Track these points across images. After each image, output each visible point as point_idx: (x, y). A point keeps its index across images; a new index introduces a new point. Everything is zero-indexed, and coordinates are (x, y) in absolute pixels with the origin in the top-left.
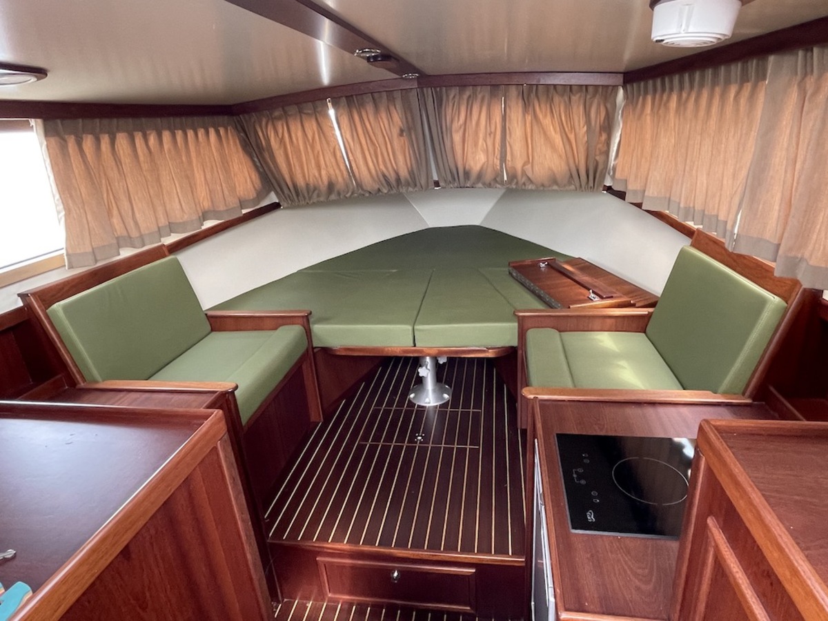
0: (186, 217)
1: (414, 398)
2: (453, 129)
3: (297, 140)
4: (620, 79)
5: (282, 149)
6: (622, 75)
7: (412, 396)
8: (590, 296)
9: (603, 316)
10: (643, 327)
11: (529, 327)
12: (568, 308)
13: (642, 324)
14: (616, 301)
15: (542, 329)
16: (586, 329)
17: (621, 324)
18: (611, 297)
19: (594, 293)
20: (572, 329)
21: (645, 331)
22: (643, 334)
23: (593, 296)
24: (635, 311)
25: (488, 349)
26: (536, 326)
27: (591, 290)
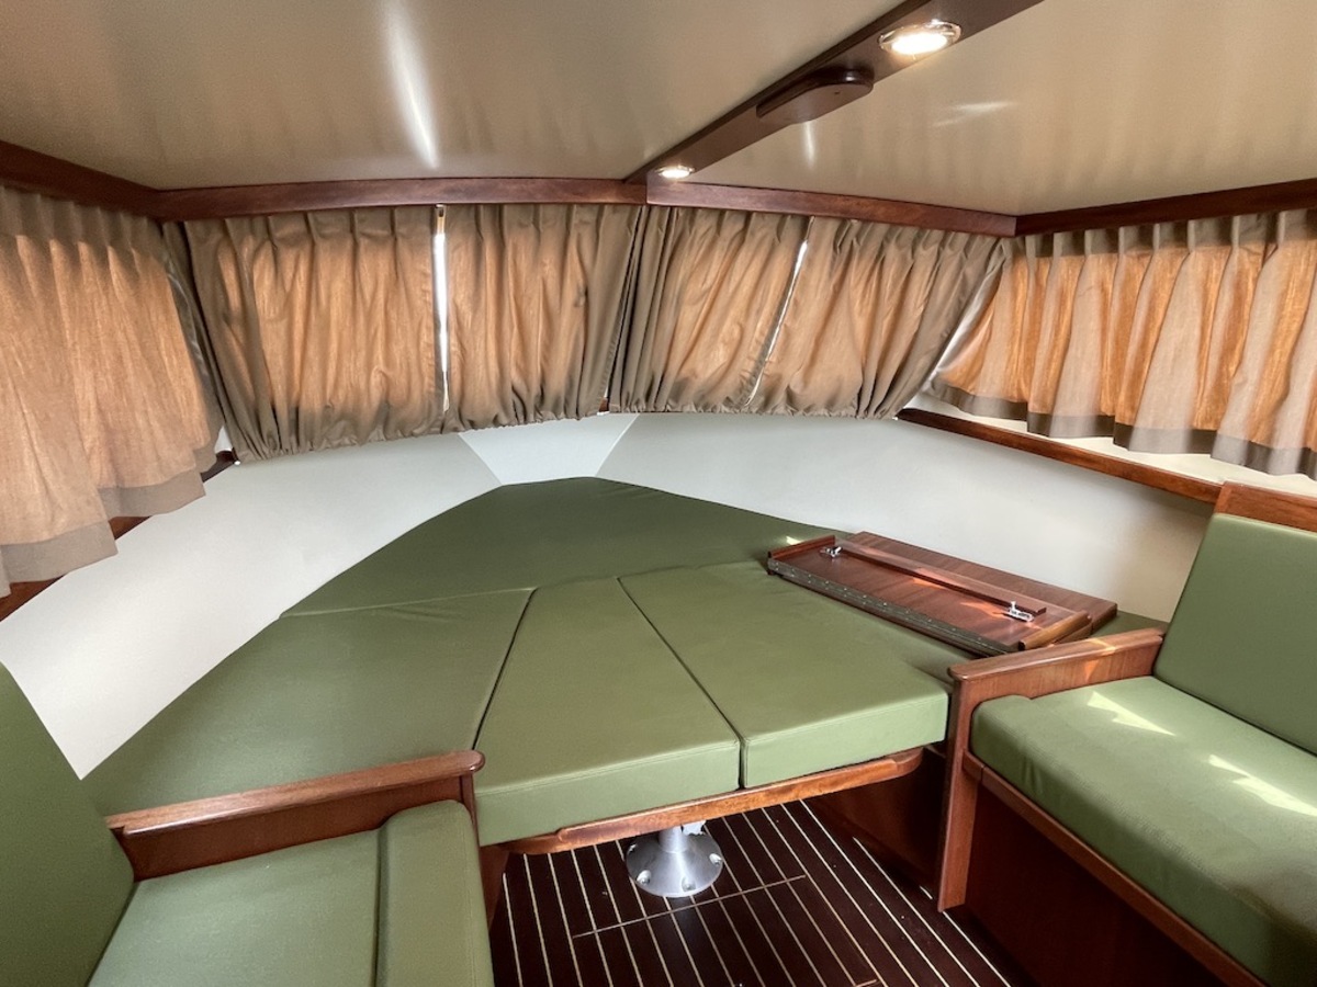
0: (62, 520)
1: (649, 881)
2: (688, 296)
3: (329, 297)
4: (1011, 228)
5: (285, 321)
6: (1015, 219)
7: (643, 876)
8: (1010, 613)
9: (1095, 657)
10: (1148, 664)
11: (978, 701)
12: (1021, 647)
13: (1147, 659)
14: (1070, 619)
15: (1002, 700)
16: (1067, 685)
17: (1118, 667)
18: (1044, 611)
19: (1017, 607)
20: (1047, 690)
21: (1152, 673)
22: (1151, 678)
23: (1018, 612)
24: (1137, 639)
25: (895, 760)
26: (990, 695)
27: (1013, 603)
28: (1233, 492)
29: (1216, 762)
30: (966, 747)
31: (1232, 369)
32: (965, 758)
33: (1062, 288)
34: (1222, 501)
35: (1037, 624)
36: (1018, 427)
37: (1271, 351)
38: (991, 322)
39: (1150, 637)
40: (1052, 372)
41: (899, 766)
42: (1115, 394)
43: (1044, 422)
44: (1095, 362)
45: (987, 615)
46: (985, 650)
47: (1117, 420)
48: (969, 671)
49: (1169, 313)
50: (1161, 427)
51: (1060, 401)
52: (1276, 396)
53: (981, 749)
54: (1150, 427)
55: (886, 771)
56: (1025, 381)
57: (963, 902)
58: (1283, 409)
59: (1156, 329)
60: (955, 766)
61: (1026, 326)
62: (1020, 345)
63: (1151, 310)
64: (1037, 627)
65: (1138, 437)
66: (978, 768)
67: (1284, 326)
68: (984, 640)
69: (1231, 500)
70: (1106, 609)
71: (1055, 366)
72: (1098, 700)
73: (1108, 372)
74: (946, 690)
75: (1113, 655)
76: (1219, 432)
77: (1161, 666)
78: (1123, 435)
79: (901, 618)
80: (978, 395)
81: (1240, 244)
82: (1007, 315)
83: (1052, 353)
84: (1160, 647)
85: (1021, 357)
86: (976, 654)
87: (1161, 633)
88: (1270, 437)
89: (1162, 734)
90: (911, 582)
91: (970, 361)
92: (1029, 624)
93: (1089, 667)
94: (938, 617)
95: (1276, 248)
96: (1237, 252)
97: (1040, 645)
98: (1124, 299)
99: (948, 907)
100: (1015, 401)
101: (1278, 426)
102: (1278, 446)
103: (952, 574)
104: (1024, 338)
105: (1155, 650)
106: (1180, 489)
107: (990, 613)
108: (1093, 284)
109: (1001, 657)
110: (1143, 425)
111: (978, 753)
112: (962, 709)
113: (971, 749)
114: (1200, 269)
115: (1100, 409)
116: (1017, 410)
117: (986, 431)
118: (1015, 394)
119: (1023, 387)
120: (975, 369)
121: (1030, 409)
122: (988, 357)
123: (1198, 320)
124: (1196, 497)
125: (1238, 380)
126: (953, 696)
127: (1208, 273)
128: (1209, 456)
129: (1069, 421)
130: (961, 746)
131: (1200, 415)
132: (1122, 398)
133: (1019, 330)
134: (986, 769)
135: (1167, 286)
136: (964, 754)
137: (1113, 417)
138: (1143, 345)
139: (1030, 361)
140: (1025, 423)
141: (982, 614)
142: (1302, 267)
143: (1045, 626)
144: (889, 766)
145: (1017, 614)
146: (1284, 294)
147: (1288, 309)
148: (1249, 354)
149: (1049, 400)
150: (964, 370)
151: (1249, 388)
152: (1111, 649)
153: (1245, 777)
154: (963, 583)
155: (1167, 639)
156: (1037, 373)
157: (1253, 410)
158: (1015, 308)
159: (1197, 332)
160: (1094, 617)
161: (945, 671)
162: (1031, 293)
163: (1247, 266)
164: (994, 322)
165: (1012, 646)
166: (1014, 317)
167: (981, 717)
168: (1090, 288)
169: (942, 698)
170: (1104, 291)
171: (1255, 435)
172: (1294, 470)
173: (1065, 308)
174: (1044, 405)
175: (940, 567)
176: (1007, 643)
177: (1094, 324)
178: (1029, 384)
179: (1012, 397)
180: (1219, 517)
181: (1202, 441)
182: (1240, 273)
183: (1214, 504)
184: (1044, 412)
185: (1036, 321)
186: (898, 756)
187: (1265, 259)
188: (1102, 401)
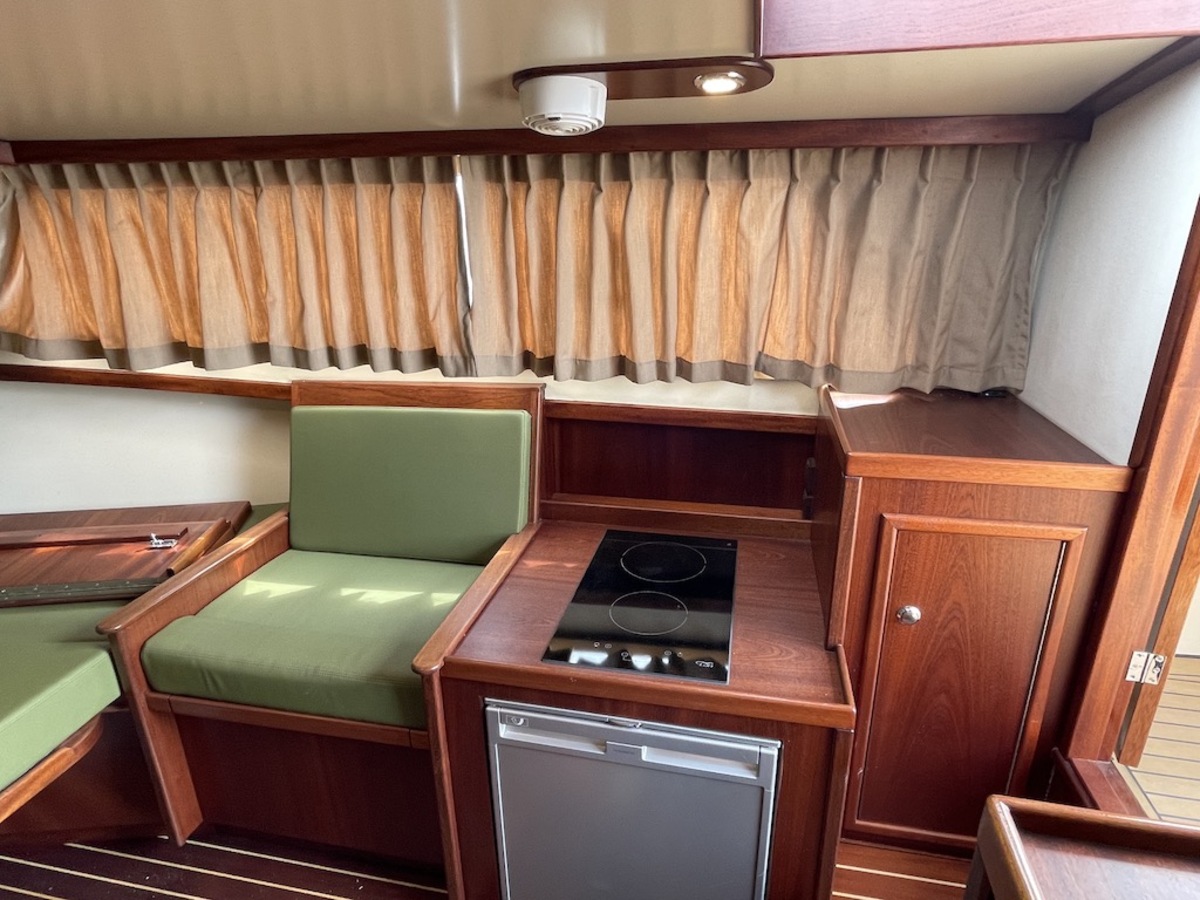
4: (8, 154)
6: (9, 145)
8: (154, 546)
9: (240, 554)
10: (284, 541)
11: (142, 642)
12: (170, 573)
13: (281, 539)
14: (211, 530)
15: (165, 630)
16: (224, 588)
17: (261, 553)
18: (186, 531)
19: (158, 538)
20: (207, 600)
21: (290, 547)
22: (290, 551)
23: (161, 541)
24: (268, 526)
25: (68, 745)
26: (152, 629)
27: (153, 536)
28: (300, 388)
29: (346, 592)
30: (145, 688)
31: (264, 290)
32: (149, 700)
33: (93, 221)
34: (295, 396)
35: (183, 544)
36: (100, 365)
37: (285, 274)
38: (26, 259)
39: (277, 520)
40: (113, 307)
41: (75, 750)
42: (180, 320)
43: (121, 356)
44: (152, 294)
45: (130, 557)
46: (137, 590)
47: (190, 345)
48: (120, 619)
49: (199, 245)
50: (226, 346)
51: (130, 333)
52: (298, 309)
53: (160, 685)
54: (217, 346)
55: (62, 762)
56: (90, 319)
57: (202, 820)
58: (305, 319)
59: (195, 260)
60: (141, 712)
61: (69, 262)
62: (70, 282)
63: (185, 244)
64: (183, 548)
65: (210, 356)
66: (164, 701)
67: (286, 255)
68: (132, 581)
69: (300, 394)
70: (241, 509)
71: (113, 300)
72: (253, 587)
73: (168, 302)
74: (104, 648)
75: (254, 546)
76: (270, 343)
77: (295, 539)
78: (198, 357)
79: (31, 597)
80: (40, 338)
81: (235, 185)
82: (42, 250)
83: (107, 288)
84: (288, 523)
85: (76, 294)
86: (127, 599)
87: (286, 513)
88: (304, 342)
89: (306, 590)
90: (34, 554)
91: (17, 303)
92: (175, 549)
93: (239, 564)
94: (75, 579)
95: (262, 191)
96: (235, 192)
97: (189, 563)
98: (157, 233)
99: (188, 834)
100: (87, 339)
101: (306, 332)
102: (311, 348)
103: (84, 528)
104: (70, 270)
105: (285, 528)
106: (263, 393)
107: (132, 553)
108: (123, 217)
109: (156, 589)
110: (211, 345)
111: (161, 688)
112: (127, 657)
113: (152, 688)
114: (213, 207)
115: (173, 338)
116: (93, 348)
117: (69, 374)
118: (85, 333)
119: (90, 324)
120: (27, 312)
121: (104, 346)
122: (37, 297)
123: (225, 250)
124: (277, 397)
125: (269, 299)
126: (113, 651)
127: (220, 210)
128: (269, 364)
129: (146, 352)
130: (141, 690)
131: (254, 330)
132: (187, 325)
133: (62, 266)
134: (173, 698)
135: (191, 221)
136: (146, 696)
137: (186, 343)
138: (189, 275)
139: (86, 298)
140: (105, 360)
141: (124, 557)
142: (284, 207)
143: (190, 545)
144: (64, 755)
145: (161, 543)
146: (279, 228)
147: (285, 241)
148: (270, 278)
149: (119, 334)
150: (15, 312)
151: (279, 305)
152: (252, 541)
153: (362, 594)
154: (96, 533)
155: (291, 516)
156: (98, 310)
157: (288, 322)
158: (49, 243)
159: (227, 261)
160: (232, 519)
161: (94, 629)
162: (60, 226)
163: (247, 205)
164: (29, 258)
165: (162, 576)
166: (51, 253)
167: (150, 656)
168: (121, 223)
169: (103, 658)
170: (135, 224)
171: (295, 342)
172: (327, 364)
173: (103, 241)
174: (116, 340)
175: (67, 526)
176: (157, 575)
177: (138, 256)
178: (94, 321)
179: (82, 336)
180: (297, 409)
181: (261, 352)
182: (243, 209)
183: (290, 400)
184: (119, 347)
185: (77, 257)
186: (70, 741)
187: (257, 197)
188: (172, 330)
